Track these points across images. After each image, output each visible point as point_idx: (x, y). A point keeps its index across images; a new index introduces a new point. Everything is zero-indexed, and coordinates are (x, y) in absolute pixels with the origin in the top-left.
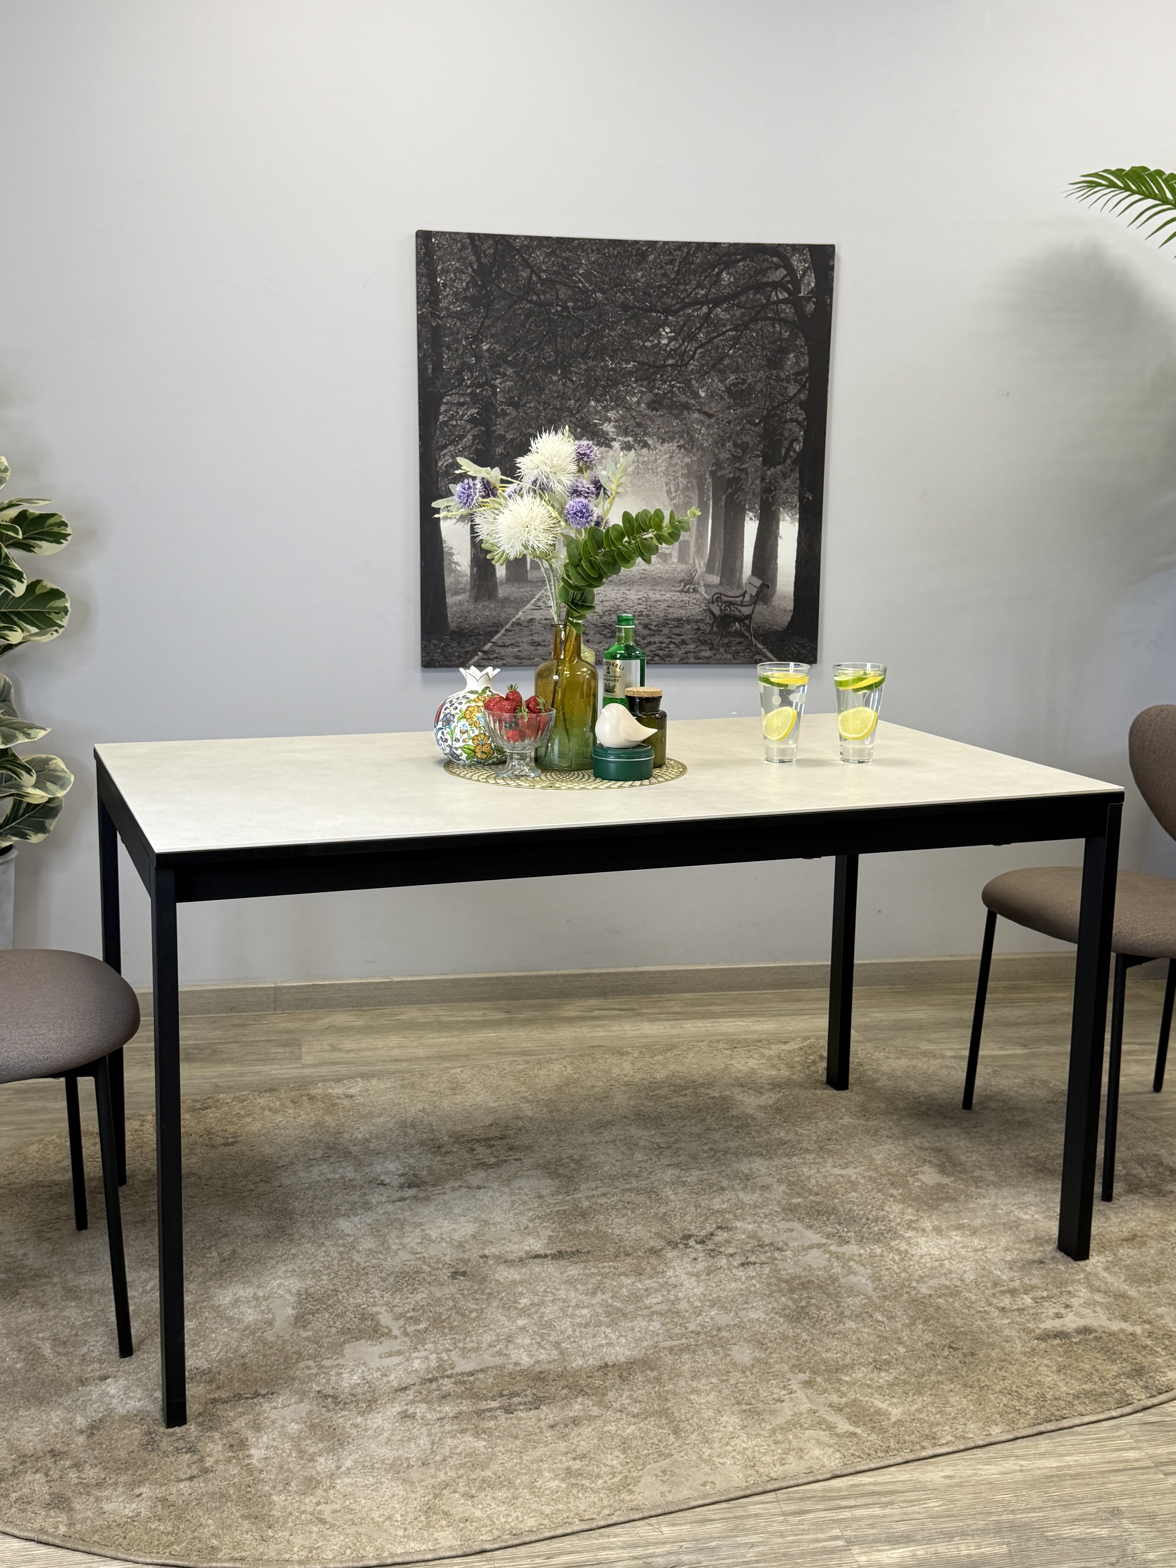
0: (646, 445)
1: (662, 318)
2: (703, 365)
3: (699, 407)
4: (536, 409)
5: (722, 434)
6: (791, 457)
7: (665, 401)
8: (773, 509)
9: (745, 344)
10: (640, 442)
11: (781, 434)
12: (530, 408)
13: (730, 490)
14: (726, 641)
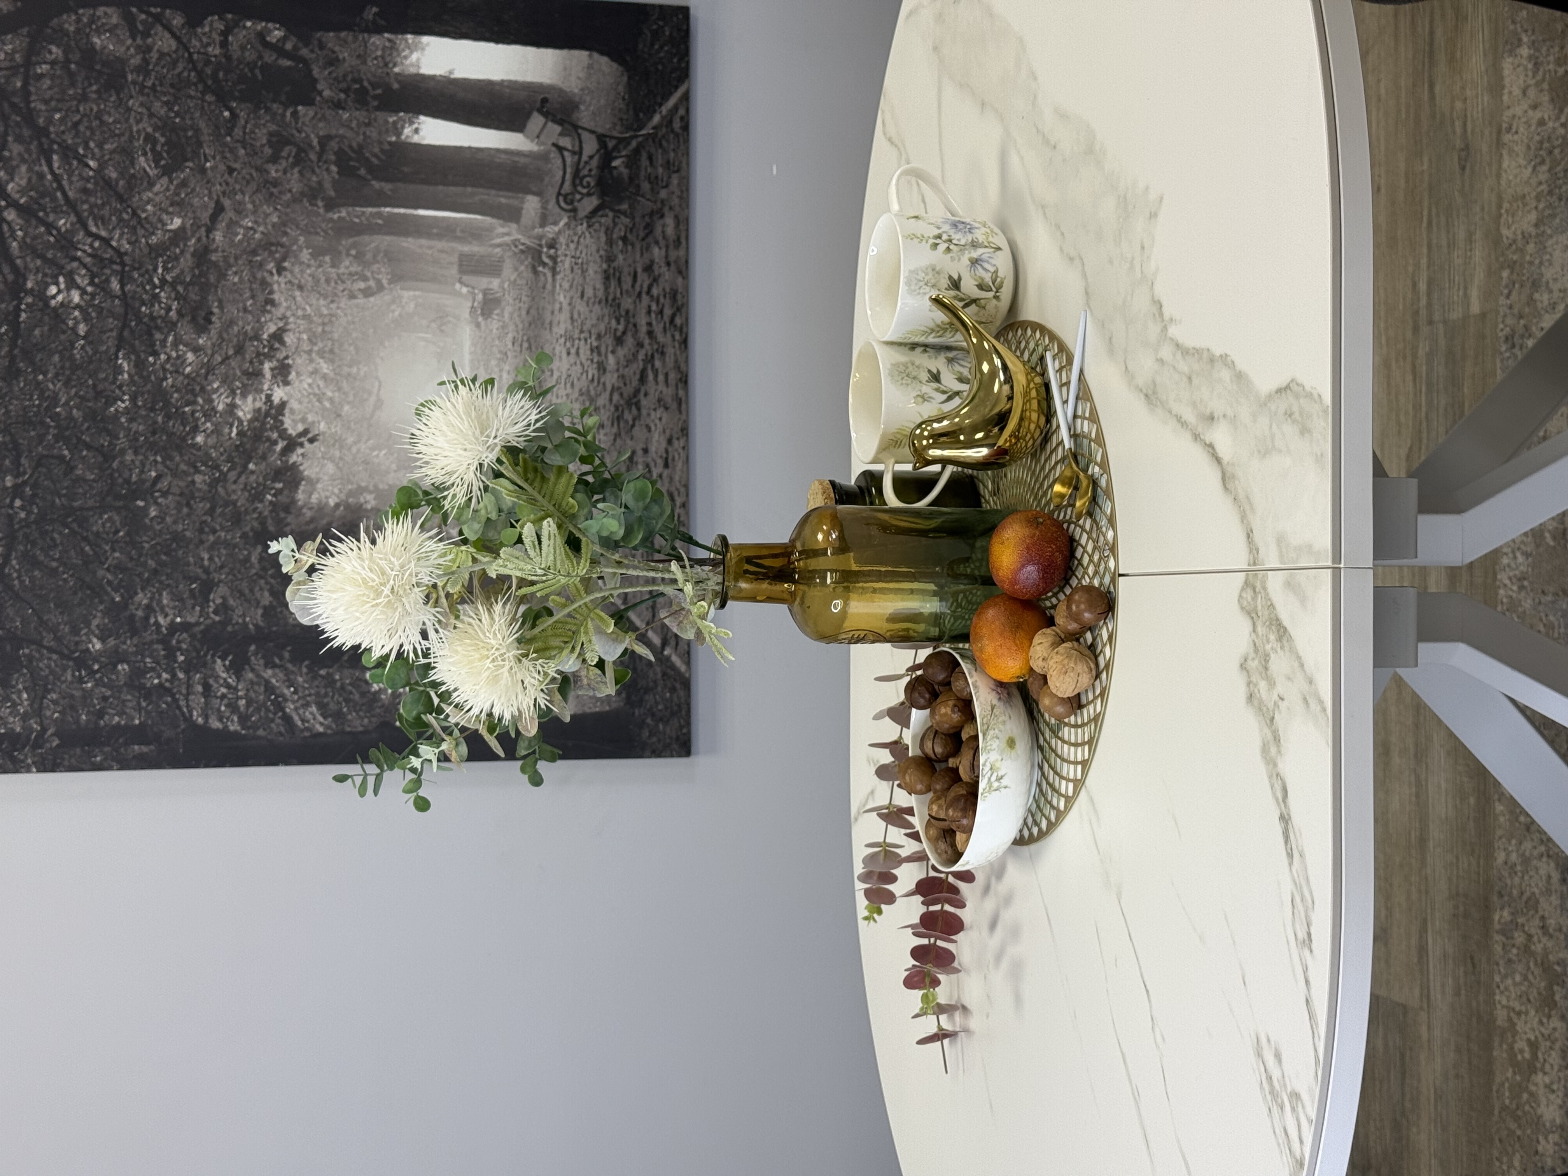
0: (278, 337)
1: (30, 300)
2: (120, 220)
3: (203, 229)
4: (211, 548)
5: (253, 186)
6: (295, 48)
7: (193, 296)
8: (396, 86)
9: (77, 135)
10: (271, 348)
11: (252, 66)
12: (211, 559)
13: (363, 172)
14: (646, 186)
